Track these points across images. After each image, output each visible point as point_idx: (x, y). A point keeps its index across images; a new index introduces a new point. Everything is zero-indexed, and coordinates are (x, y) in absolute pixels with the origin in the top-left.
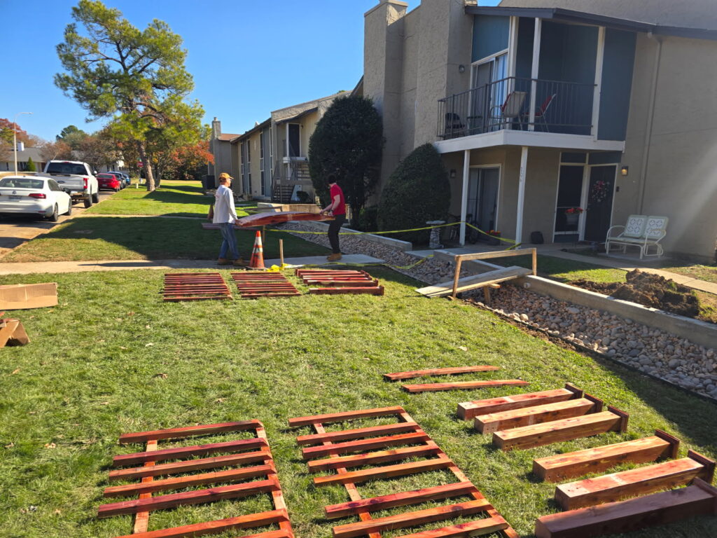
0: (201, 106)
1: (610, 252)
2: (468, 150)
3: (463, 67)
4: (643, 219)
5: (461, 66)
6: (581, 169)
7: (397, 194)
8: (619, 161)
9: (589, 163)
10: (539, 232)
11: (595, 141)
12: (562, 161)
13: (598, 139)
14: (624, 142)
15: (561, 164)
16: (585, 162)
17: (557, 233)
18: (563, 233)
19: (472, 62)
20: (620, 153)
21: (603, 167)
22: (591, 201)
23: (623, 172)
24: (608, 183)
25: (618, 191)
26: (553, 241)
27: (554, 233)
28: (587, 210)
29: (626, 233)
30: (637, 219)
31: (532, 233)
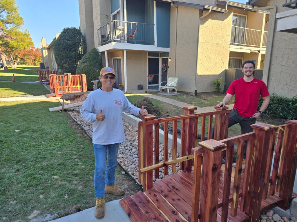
0: (29, 32)
1: (161, 92)
2: (106, 51)
3: (107, 16)
4: (172, 79)
5: (106, 15)
6: (158, 59)
7: (80, 69)
8: (168, 56)
9: (161, 57)
10: (141, 85)
11: (156, 48)
12: (149, 56)
13: (157, 47)
14: (169, 48)
15: (148, 57)
16: (159, 56)
17: (149, 85)
18: (151, 85)
19: (111, 14)
20: (168, 53)
21: (165, 58)
22: (162, 72)
23: (170, 60)
24: (166, 65)
25: (169, 68)
26: (148, 88)
27: (148, 85)
28: (161, 76)
29: (167, 85)
30: (170, 79)
31: (138, 85)
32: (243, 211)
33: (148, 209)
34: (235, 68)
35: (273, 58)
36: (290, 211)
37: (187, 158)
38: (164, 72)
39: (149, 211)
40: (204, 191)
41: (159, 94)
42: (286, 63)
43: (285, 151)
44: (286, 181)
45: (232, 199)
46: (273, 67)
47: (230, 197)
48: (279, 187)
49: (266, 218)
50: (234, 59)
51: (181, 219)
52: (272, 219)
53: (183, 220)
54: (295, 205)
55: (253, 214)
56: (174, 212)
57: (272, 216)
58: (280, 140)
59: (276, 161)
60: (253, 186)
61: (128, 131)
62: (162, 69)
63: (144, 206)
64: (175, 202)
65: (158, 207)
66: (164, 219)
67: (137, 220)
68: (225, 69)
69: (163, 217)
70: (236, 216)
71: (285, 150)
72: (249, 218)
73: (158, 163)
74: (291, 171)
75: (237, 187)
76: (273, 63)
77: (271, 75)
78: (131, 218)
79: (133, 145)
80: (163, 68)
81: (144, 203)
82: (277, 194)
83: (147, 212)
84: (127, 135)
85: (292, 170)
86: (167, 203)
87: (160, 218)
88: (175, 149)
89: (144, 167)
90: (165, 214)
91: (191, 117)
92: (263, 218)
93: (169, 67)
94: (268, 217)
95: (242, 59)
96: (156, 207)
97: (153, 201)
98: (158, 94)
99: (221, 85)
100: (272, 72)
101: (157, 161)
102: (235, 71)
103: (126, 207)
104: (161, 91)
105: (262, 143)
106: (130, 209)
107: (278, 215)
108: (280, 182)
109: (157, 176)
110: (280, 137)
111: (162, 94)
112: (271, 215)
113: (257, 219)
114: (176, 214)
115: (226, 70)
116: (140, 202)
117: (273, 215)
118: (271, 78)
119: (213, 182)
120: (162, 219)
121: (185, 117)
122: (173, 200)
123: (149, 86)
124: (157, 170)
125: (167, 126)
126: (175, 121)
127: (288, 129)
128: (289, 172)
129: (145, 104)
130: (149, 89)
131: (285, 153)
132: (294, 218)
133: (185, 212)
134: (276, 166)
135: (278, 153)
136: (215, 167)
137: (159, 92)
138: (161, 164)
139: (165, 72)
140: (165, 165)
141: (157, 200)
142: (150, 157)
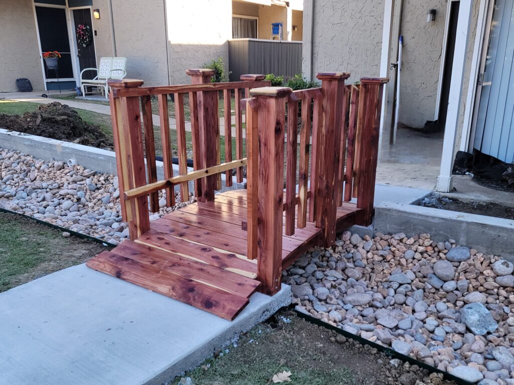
1: (86, 95)
4: (110, 61)
6: (63, 10)
8: (91, 4)
9: (69, 7)
10: (26, 79)
12: (35, 2)
15: (34, 4)
17: (50, 80)
18: (53, 80)
21: (82, 10)
22: (79, 46)
23: (96, 15)
24: (88, 27)
25: (96, 35)
26: (46, 89)
27: (45, 80)
28: (78, 56)
29: (99, 75)
30: (106, 61)
31: (18, 80)
32: (314, 221)
33: (154, 259)
34: (245, 37)
35: (318, 9)
36: (373, 226)
37: (207, 172)
38: (84, 45)
39: (157, 259)
40: (263, 174)
41: (82, 99)
42: (341, 19)
43: (361, 128)
44: (365, 178)
45: (299, 198)
46: (318, 29)
47: (297, 196)
48: (357, 189)
49: (341, 243)
50: (241, 19)
51: (221, 253)
52: (350, 243)
53: (223, 254)
54: (380, 213)
55: (327, 223)
56: (204, 249)
57: (350, 240)
58: (354, 106)
59: (351, 143)
60: (324, 178)
61: (36, 171)
62: (78, 39)
63: (144, 257)
64: (201, 239)
65: (172, 251)
66: (191, 261)
67: (138, 275)
68: (227, 40)
69: (187, 260)
70: (305, 226)
71: (361, 126)
72: (322, 232)
73: (156, 181)
74: (370, 159)
75: (305, 175)
76: (319, 19)
77: (316, 45)
78: (124, 277)
79: (61, 195)
80: (79, 37)
81: (142, 253)
82: (354, 200)
83: (154, 263)
84: (35, 179)
85: (372, 158)
86: (187, 242)
87: (182, 262)
88: (184, 154)
89: (131, 187)
90: (190, 255)
91: (207, 87)
92: (338, 244)
93: (96, 32)
94: (344, 242)
95: (256, 20)
96: (170, 252)
97: (160, 247)
98: (79, 99)
99: (223, 74)
100: (318, 40)
101: (153, 177)
102: (247, 43)
103: (107, 266)
104: (87, 93)
105: (334, 101)
106: (117, 266)
107: (358, 235)
108: (357, 181)
109: (156, 209)
110: (354, 101)
111: (89, 98)
112: (349, 238)
113: (332, 241)
114: (210, 251)
115: (229, 43)
116: (135, 254)
117: (350, 238)
118: (316, 50)
119: (277, 153)
120: (186, 262)
121: (197, 88)
122: (198, 236)
123: (47, 83)
124: (155, 194)
125: (165, 104)
126: (179, 94)
127: (364, 89)
128: (369, 161)
129: (60, 112)
130: (48, 90)
131: (361, 131)
132: (379, 233)
133: (224, 244)
134: (350, 151)
135: (353, 128)
136: (278, 127)
137: (82, 95)
138: (161, 181)
139: (87, 46)
140: (169, 185)
141: (167, 243)
142: (141, 168)
